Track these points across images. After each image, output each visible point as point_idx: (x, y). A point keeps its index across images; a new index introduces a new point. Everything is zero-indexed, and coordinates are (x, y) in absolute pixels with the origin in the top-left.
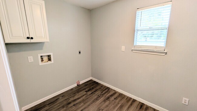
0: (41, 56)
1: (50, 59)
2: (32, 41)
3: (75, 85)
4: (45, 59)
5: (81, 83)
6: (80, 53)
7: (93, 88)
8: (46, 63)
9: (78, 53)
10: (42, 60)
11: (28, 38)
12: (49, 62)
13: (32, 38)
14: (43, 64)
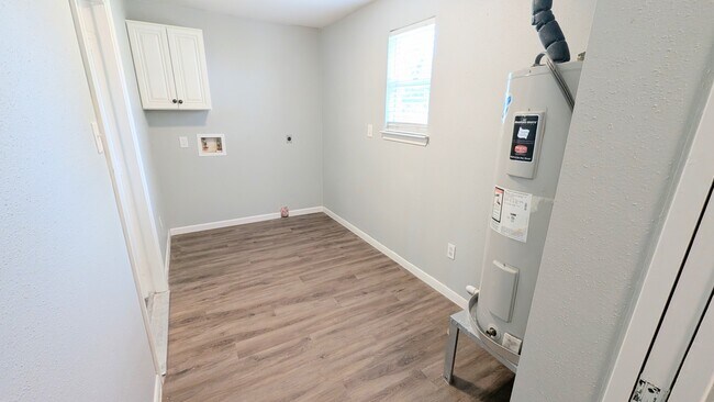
0: (203, 139)
1: (220, 148)
2: (182, 107)
3: (278, 215)
4: (212, 145)
5: (292, 213)
6: (289, 139)
7: (311, 226)
8: (212, 153)
9: (286, 139)
10: (205, 148)
11: (174, 101)
12: (219, 153)
13: (181, 102)
14: (207, 154)
